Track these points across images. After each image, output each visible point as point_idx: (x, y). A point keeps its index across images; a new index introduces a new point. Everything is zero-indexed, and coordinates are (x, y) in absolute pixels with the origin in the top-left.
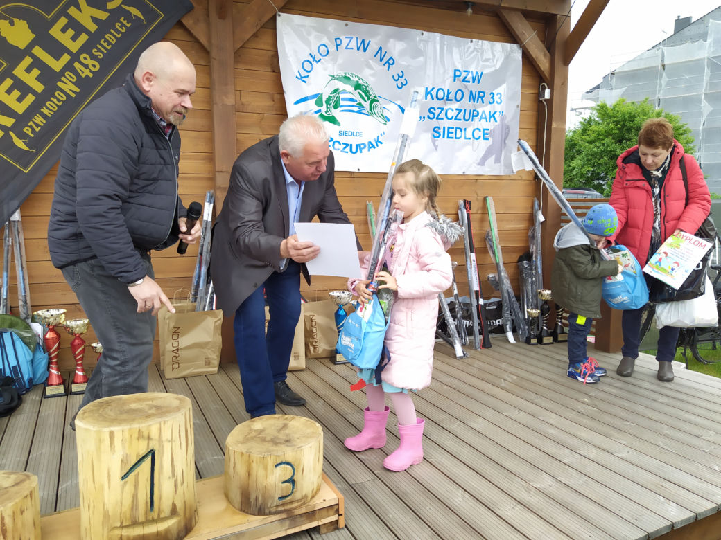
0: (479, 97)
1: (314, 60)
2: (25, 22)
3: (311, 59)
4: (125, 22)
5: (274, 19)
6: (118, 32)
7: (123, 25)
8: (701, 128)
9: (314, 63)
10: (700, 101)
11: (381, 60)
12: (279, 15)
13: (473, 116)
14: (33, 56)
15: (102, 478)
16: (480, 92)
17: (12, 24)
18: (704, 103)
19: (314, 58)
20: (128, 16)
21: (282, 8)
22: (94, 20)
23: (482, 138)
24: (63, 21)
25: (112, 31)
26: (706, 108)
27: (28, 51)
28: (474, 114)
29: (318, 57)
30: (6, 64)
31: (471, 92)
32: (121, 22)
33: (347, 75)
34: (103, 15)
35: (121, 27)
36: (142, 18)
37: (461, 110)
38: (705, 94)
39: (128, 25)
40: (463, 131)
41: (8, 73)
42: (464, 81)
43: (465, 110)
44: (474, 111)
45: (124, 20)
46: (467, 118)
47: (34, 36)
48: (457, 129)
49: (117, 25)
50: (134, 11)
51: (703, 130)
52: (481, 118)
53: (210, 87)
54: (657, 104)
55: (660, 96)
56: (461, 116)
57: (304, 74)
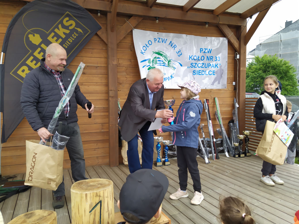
0: (211, 58)
1: (147, 46)
2: (39, 35)
3: (146, 46)
4: (76, 34)
5: (132, 31)
6: (73, 38)
7: (75, 35)
8: (298, 66)
9: (147, 47)
10: (297, 55)
11: (171, 46)
12: (134, 30)
13: (209, 66)
14: (41, 48)
15: (82, 212)
16: (211, 57)
17: (34, 36)
19: (147, 45)
20: (77, 32)
21: (135, 27)
22: (64, 33)
23: (212, 74)
24: (53, 34)
25: (71, 37)
27: (39, 46)
28: (209, 65)
30: (31, 51)
31: (207, 56)
32: (74, 34)
33: (159, 52)
34: (67, 32)
35: (74, 36)
36: (82, 32)
37: (203, 64)
39: (77, 35)
40: (205, 72)
41: (32, 54)
42: (204, 52)
43: (205, 64)
44: (209, 64)
45: (75, 33)
46: (206, 67)
47: (42, 40)
48: (202, 71)
49: (73, 35)
50: (79, 30)
52: (212, 67)
53: (107, 58)
54: (279, 57)
55: (280, 53)
56: (204, 66)
57: (143, 51)
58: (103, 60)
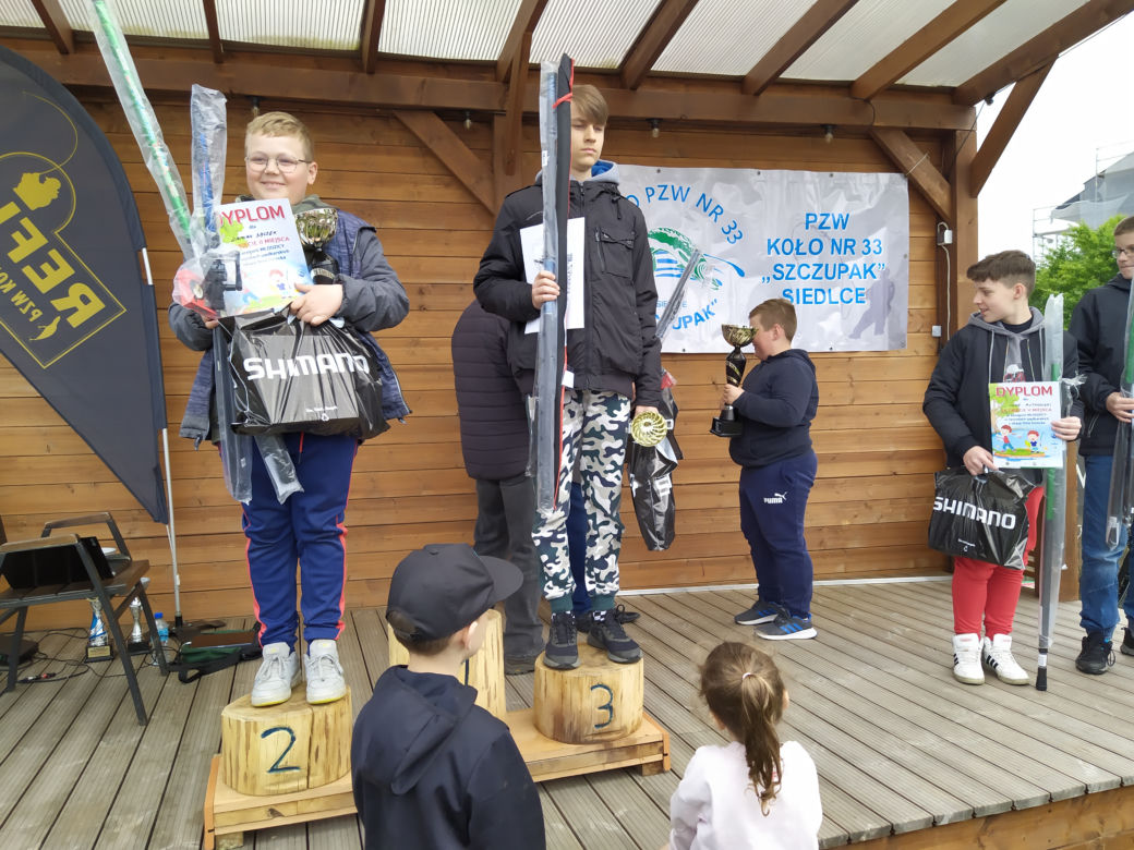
0: (846, 247)
11: (705, 210)
13: (840, 272)
16: (846, 240)
23: (854, 300)
28: (842, 269)
31: (833, 241)
33: (662, 231)
37: (820, 266)
40: (827, 294)
42: (821, 227)
43: (827, 265)
44: (840, 265)
46: (830, 275)
48: (816, 290)
52: (852, 274)
56: (821, 273)
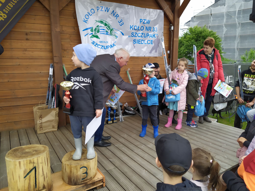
0: (149, 29)
1: (89, 15)
3: (88, 14)
6: (14, 3)
8: (223, 36)
9: (89, 16)
10: (223, 27)
11: (114, 15)
13: (147, 36)
16: (149, 27)
18: (224, 28)
19: (89, 14)
23: (150, 43)
25: (11, 2)
26: (225, 29)
28: (148, 35)
29: (91, 14)
31: (146, 27)
33: (102, 20)
35: (15, 1)
37: (143, 34)
38: (225, 24)
40: (144, 41)
42: (143, 23)
43: (144, 34)
44: (148, 34)
46: (145, 36)
48: (142, 40)
51: (224, 37)
52: (150, 36)
53: (50, 25)
54: (209, 28)
55: (210, 25)
56: (143, 36)
57: (86, 20)
58: (46, 26)
